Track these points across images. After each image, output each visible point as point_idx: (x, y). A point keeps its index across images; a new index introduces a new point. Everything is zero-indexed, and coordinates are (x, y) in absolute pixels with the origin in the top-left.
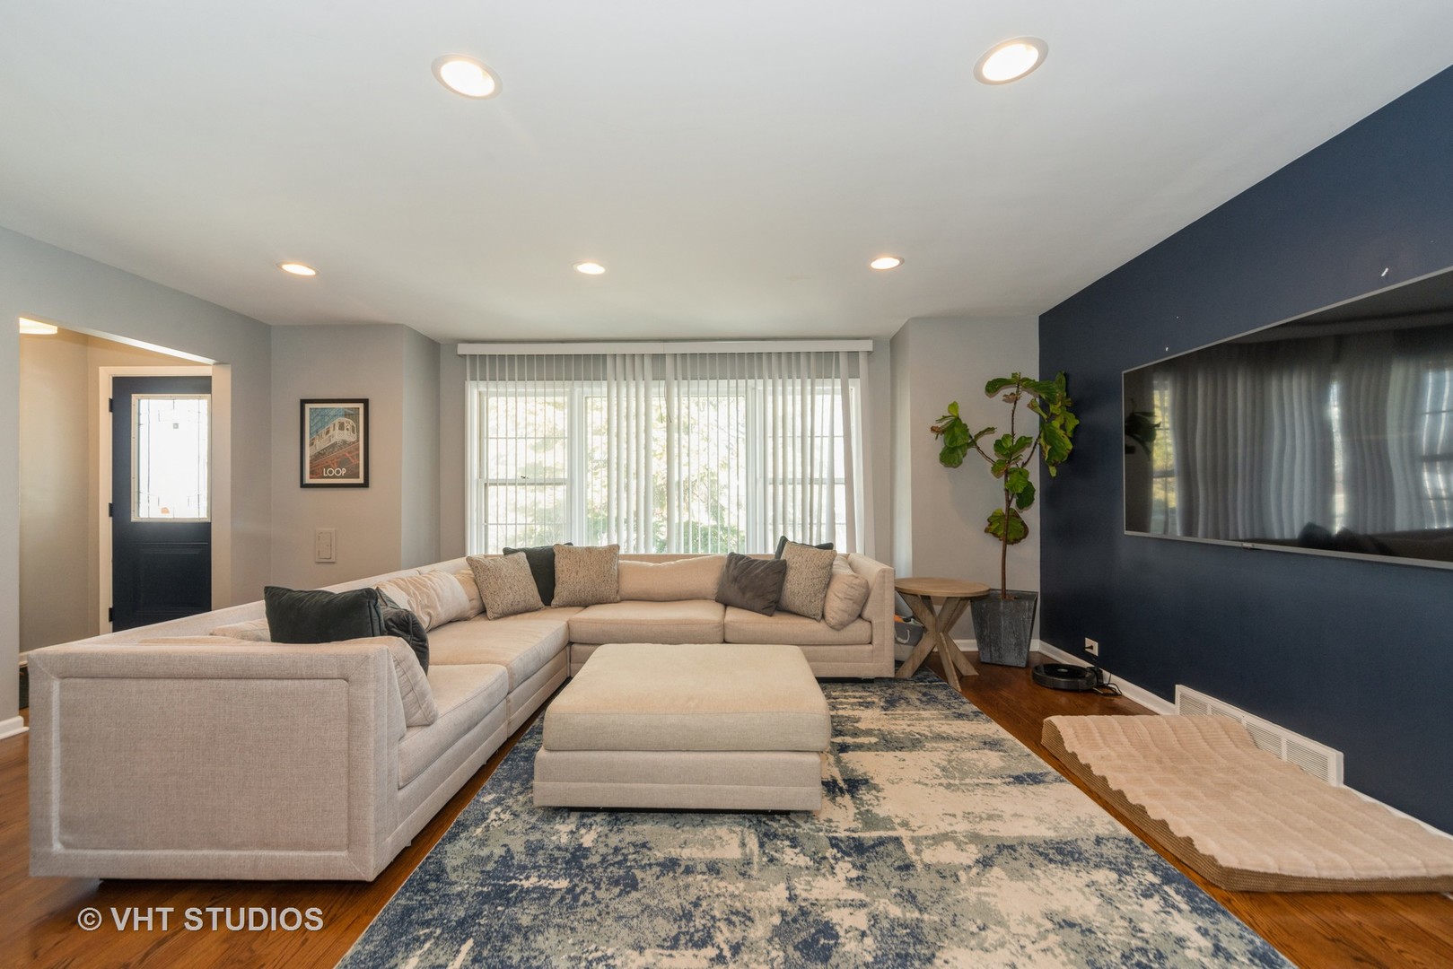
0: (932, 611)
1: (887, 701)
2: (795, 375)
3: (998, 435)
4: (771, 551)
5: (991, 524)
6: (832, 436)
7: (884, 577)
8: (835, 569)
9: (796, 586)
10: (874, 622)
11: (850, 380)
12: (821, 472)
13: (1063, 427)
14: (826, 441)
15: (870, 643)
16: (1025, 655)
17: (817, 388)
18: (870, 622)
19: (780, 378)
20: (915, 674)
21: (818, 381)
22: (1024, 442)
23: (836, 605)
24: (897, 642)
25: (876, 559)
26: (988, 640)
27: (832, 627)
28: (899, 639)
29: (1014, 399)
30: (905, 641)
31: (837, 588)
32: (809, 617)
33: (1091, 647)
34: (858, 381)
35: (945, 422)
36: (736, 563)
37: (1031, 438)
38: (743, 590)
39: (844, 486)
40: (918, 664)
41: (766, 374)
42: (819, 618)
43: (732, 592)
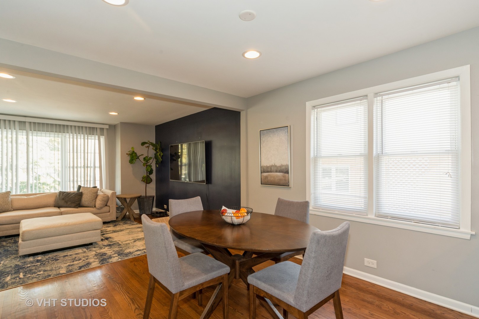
0: (126, 202)
1: (114, 225)
2: (81, 133)
3: (144, 156)
4: (76, 190)
5: (143, 179)
6: (95, 153)
7: (113, 194)
8: (98, 193)
9: (85, 199)
10: (110, 206)
11: (101, 136)
12: (90, 163)
13: (160, 155)
14: (93, 155)
15: (109, 212)
16: (151, 211)
17: (89, 138)
18: (109, 206)
19: (75, 133)
20: (122, 219)
21: (89, 135)
22: (150, 158)
23: (98, 203)
24: (117, 212)
25: (110, 190)
26: (141, 208)
27: (98, 209)
28: (117, 211)
29: (148, 147)
30: (119, 212)
31: (99, 198)
32: (91, 207)
33: (165, 207)
34: (104, 137)
35: (130, 152)
36: (63, 194)
37: (152, 157)
38: (67, 202)
39: (99, 169)
40: (123, 217)
41: (70, 132)
42: (94, 207)
43: (62, 203)
